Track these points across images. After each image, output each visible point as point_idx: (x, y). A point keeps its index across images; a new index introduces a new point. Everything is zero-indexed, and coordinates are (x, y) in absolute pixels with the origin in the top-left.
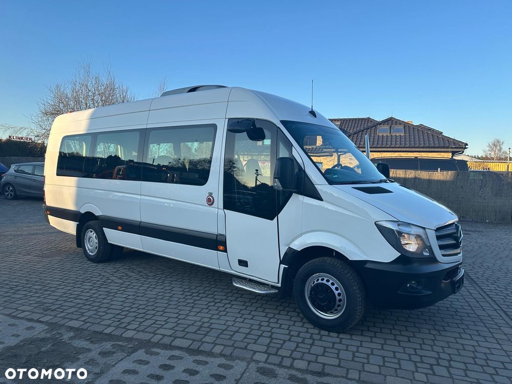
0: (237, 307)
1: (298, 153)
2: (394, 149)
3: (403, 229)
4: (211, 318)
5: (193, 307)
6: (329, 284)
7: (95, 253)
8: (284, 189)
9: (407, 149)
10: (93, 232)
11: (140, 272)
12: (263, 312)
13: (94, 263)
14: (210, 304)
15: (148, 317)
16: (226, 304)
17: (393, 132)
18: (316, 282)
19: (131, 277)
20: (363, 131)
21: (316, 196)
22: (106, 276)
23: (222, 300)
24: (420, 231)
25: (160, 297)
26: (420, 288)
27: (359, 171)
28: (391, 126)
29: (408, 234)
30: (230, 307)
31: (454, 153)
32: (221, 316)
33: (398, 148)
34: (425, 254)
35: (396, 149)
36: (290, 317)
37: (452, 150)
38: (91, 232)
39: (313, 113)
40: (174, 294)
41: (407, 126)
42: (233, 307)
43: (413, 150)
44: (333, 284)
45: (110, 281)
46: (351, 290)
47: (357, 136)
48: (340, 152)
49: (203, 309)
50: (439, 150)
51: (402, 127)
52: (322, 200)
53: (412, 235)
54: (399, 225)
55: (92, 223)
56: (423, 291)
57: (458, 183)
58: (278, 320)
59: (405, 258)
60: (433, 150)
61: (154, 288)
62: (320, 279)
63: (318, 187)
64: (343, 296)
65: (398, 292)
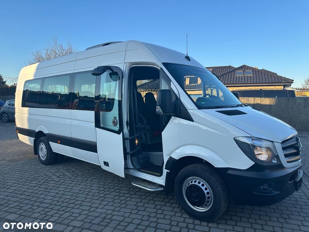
0: (135, 200)
1: (175, 87)
2: (246, 85)
3: (256, 143)
4: (113, 210)
5: (103, 201)
6: (200, 185)
7: (45, 159)
8: (164, 113)
9: (255, 85)
10: (43, 145)
11: (73, 172)
12: (153, 204)
13: (45, 165)
14: (116, 198)
15: (68, 210)
16: (127, 197)
17: (246, 74)
18: (190, 184)
19: (66, 175)
20: (226, 74)
21: (188, 117)
22: (49, 176)
23: (125, 194)
24: (269, 144)
25: (82, 192)
26: (271, 189)
27: (222, 99)
28: (244, 71)
29: (260, 147)
30: (130, 200)
31: (284, 86)
32: (121, 208)
33: (249, 84)
34: (273, 161)
35: (248, 85)
36: (172, 208)
37: (283, 84)
38: (43, 144)
39: (188, 58)
40: (92, 189)
41: (254, 70)
42: (132, 200)
43: (259, 85)
44: (203, 185)
45: (51, 179)
46: (217, 190)
47: (223, 77)
48: (212, 87)
49: (109, 202)
50: (275, 84)
51: (251, 71)
52: (193, 121)
53: (263, 147)
54: (252, 140)
55: (42, 138)
56: (273, 191)
57: (289, 105)
58: (163, 211)
59: (258, 166)
60: (271, 84)
61: (79, 185)
62: (193, 181)
63: (190, 111)
64: (211, 194)
65: (254, 193)
